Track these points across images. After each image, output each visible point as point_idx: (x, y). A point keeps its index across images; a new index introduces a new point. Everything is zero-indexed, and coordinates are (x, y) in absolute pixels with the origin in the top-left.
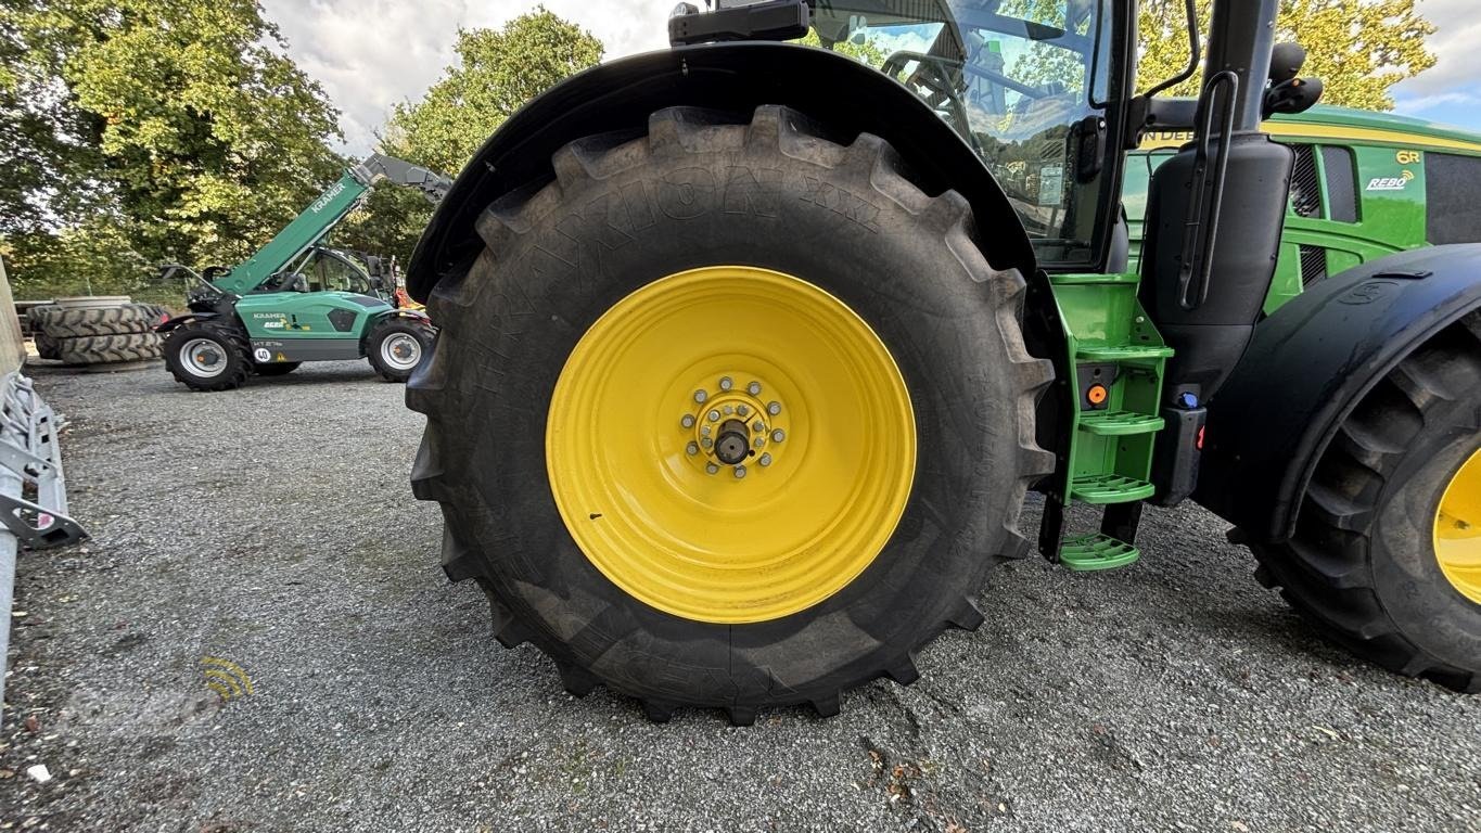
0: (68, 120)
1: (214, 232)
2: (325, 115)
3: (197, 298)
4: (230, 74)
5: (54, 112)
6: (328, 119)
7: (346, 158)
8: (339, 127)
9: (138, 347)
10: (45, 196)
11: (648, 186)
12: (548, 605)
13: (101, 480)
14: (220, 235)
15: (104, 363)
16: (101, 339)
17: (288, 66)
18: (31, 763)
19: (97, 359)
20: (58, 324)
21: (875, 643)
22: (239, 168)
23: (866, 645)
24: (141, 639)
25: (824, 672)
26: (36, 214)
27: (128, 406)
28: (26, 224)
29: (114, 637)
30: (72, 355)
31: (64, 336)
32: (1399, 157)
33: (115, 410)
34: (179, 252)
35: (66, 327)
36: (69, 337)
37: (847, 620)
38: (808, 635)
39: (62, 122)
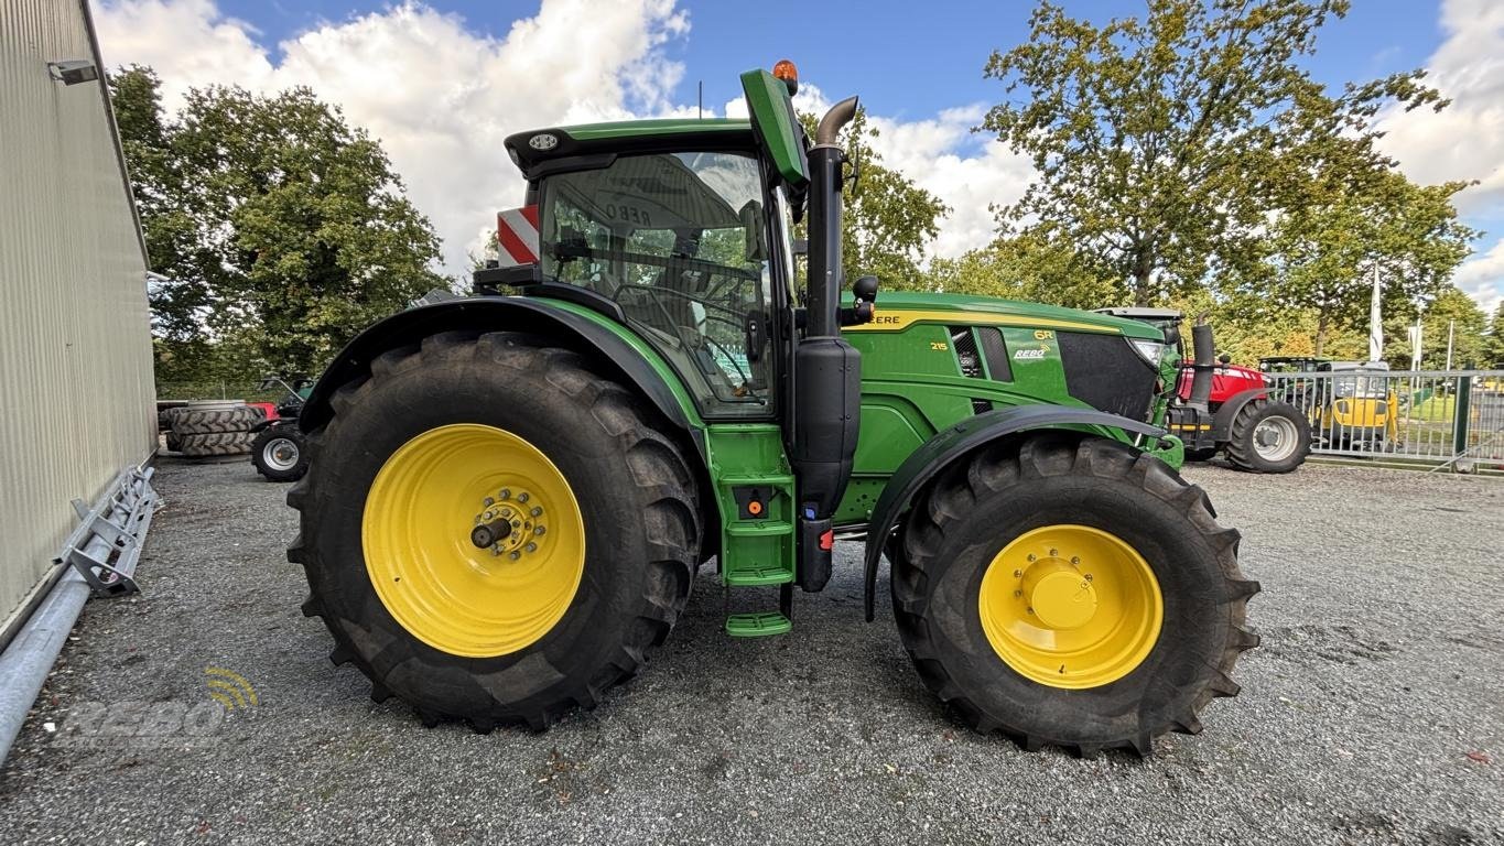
0: (233, 252)
1: (328, 342)
2: (430, 243)
3: (283, 405)
4: (357, 215)
5: (222, 246)
6: (432, 246)
7: (443, 278)
8: (440, 253)
9: (241, 443)
10: (203, 314)
11: (419, 378)
12: (358, 635)
13: (168, 551)
14: (332, 346)
15: (228, 455)
16: (214, 436)
17: (405, 204)
18: (47, 722)
19: (208, 452)
20: (184, 423)
21: (561, 676)
22: (357, 288)
23: (555, 677)
24: (142, 659)
25: (528, 695)
26: (195, 327)
27: (215, 493)
28: (187, 335)
29: (124, 657)
30: (190, 449)
31: (187, 432)
32: (1036, 336)
33: (204, 496)
34: (299, 359)
35: (189, 426)
36: (190, 434)
37: (543, 659)
38: (518, 668)
39: (227, 254)
